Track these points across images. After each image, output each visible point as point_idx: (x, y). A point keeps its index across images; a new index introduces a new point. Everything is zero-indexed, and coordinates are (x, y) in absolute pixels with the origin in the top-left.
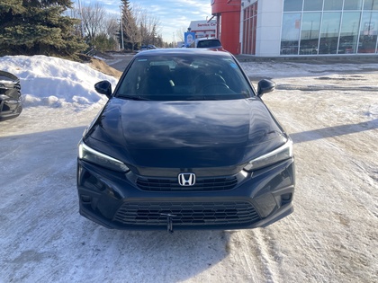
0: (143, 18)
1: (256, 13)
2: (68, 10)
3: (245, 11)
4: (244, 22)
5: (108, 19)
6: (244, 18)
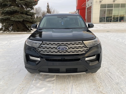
0: (54, 11)
1: (91, 9)
2: (33, 10)
3: (87, 9)
4: (87, 12)
5: (42, 12)
6: (87, 11)
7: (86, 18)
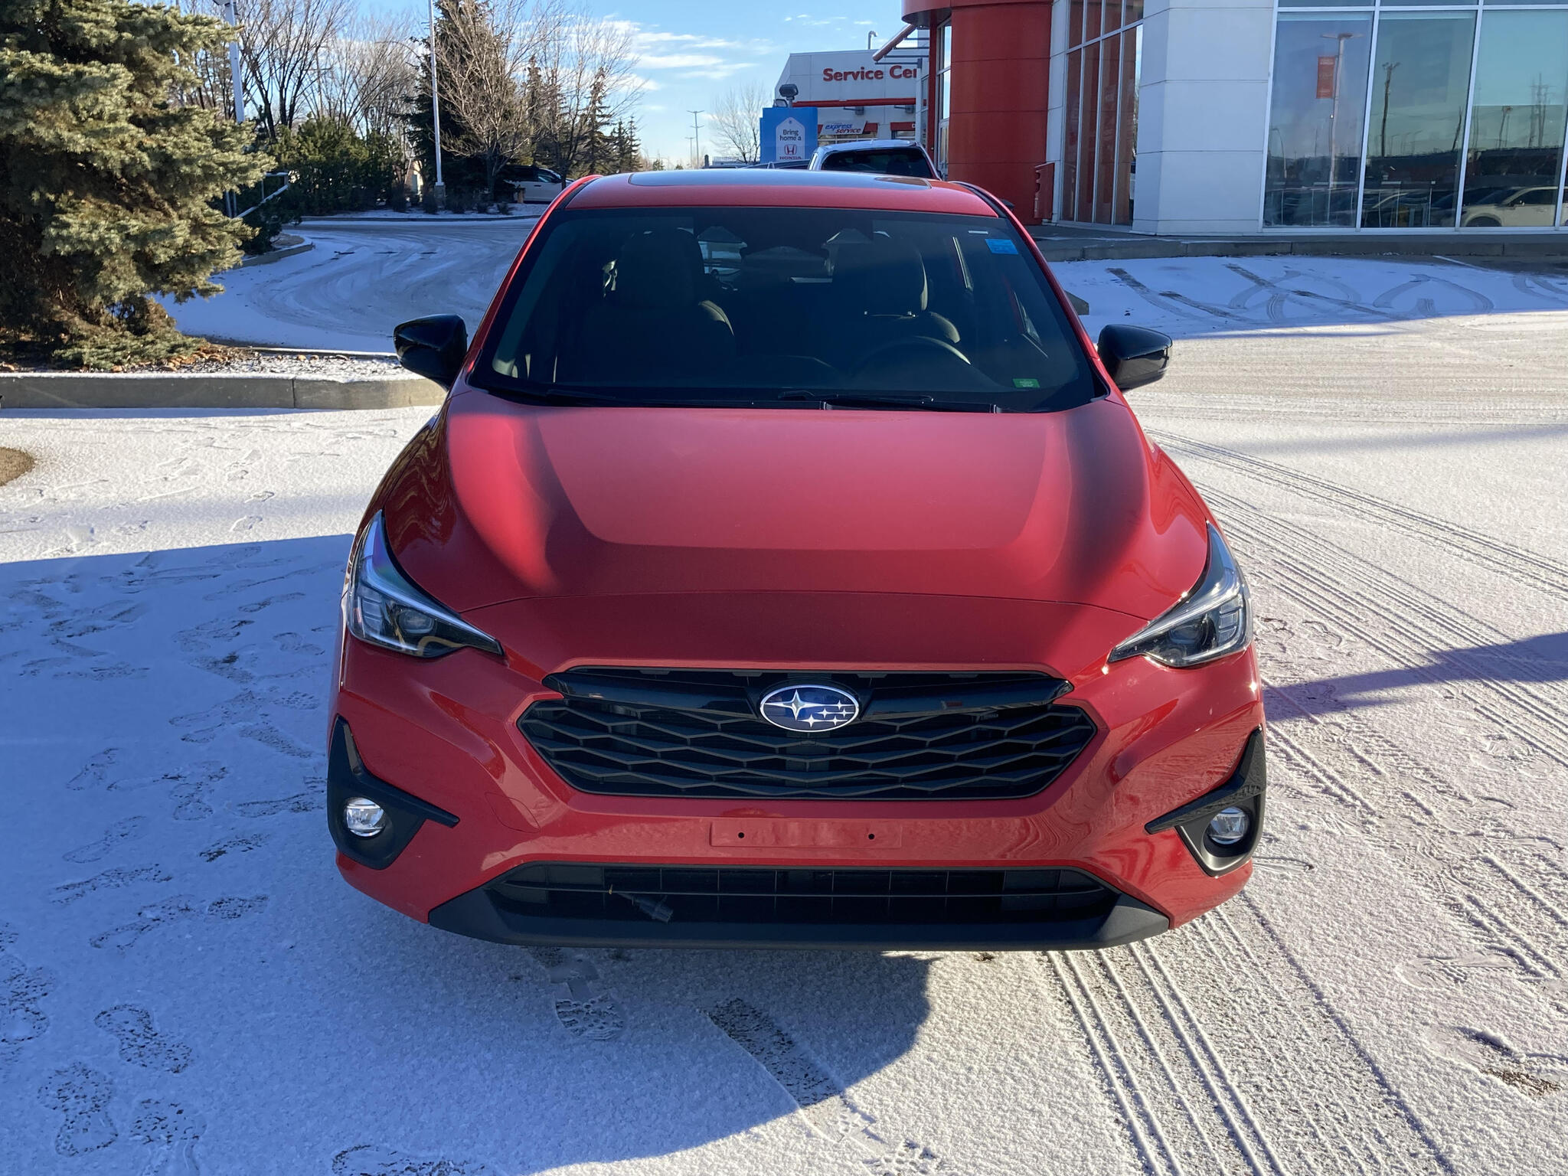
4: (1073, 59)
6: (1074, 37)
7: (1055, 151)
